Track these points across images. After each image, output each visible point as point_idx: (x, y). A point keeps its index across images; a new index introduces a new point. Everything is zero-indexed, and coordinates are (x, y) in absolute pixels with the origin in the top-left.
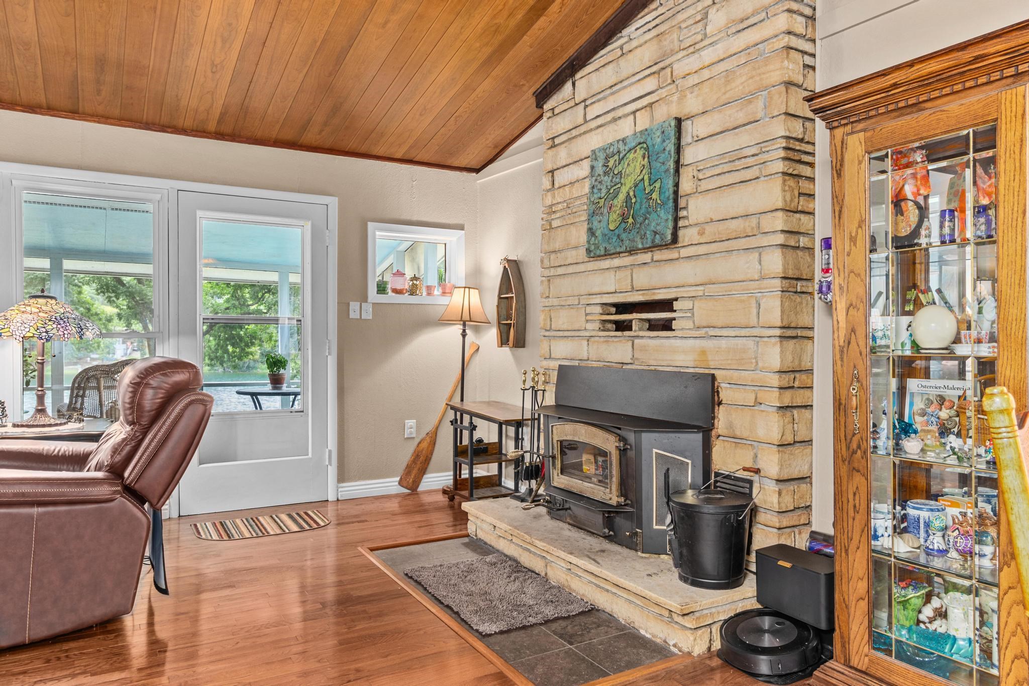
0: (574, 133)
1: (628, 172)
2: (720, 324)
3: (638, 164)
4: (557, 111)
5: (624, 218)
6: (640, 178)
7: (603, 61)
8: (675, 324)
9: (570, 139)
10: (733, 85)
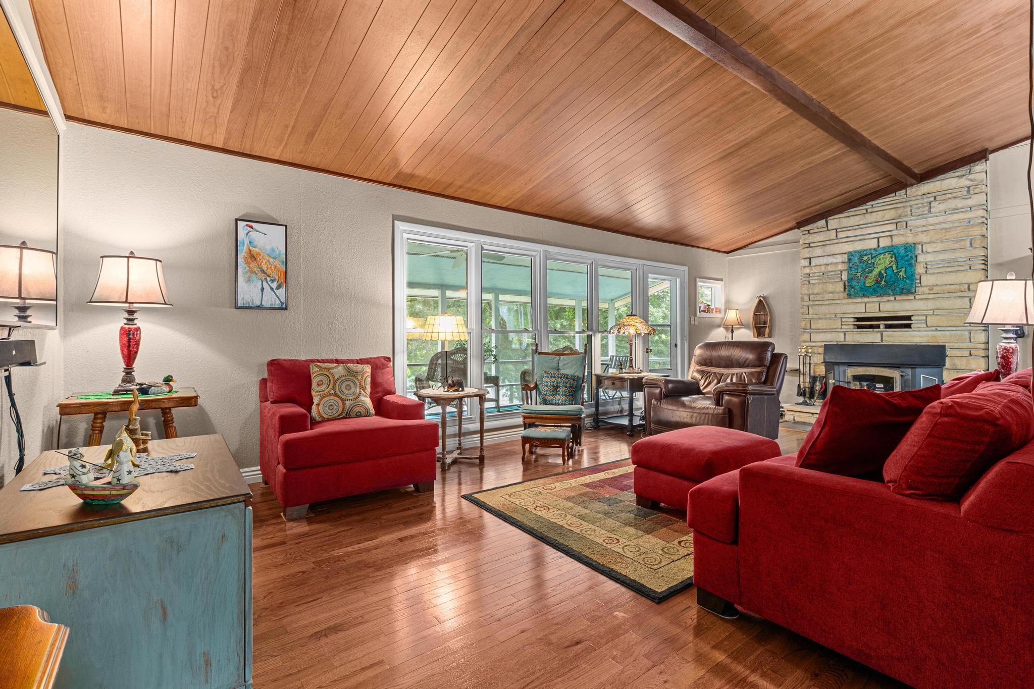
0: (828, 242)
1: (879, 262)
2: (944, 325)
3: (887, 260)
4: (811, 232)
5: (877, 282)
6: (890, 265)
7: (851, 214)
8: (912, 326)
9: (823, 245)
10: (950, 233)
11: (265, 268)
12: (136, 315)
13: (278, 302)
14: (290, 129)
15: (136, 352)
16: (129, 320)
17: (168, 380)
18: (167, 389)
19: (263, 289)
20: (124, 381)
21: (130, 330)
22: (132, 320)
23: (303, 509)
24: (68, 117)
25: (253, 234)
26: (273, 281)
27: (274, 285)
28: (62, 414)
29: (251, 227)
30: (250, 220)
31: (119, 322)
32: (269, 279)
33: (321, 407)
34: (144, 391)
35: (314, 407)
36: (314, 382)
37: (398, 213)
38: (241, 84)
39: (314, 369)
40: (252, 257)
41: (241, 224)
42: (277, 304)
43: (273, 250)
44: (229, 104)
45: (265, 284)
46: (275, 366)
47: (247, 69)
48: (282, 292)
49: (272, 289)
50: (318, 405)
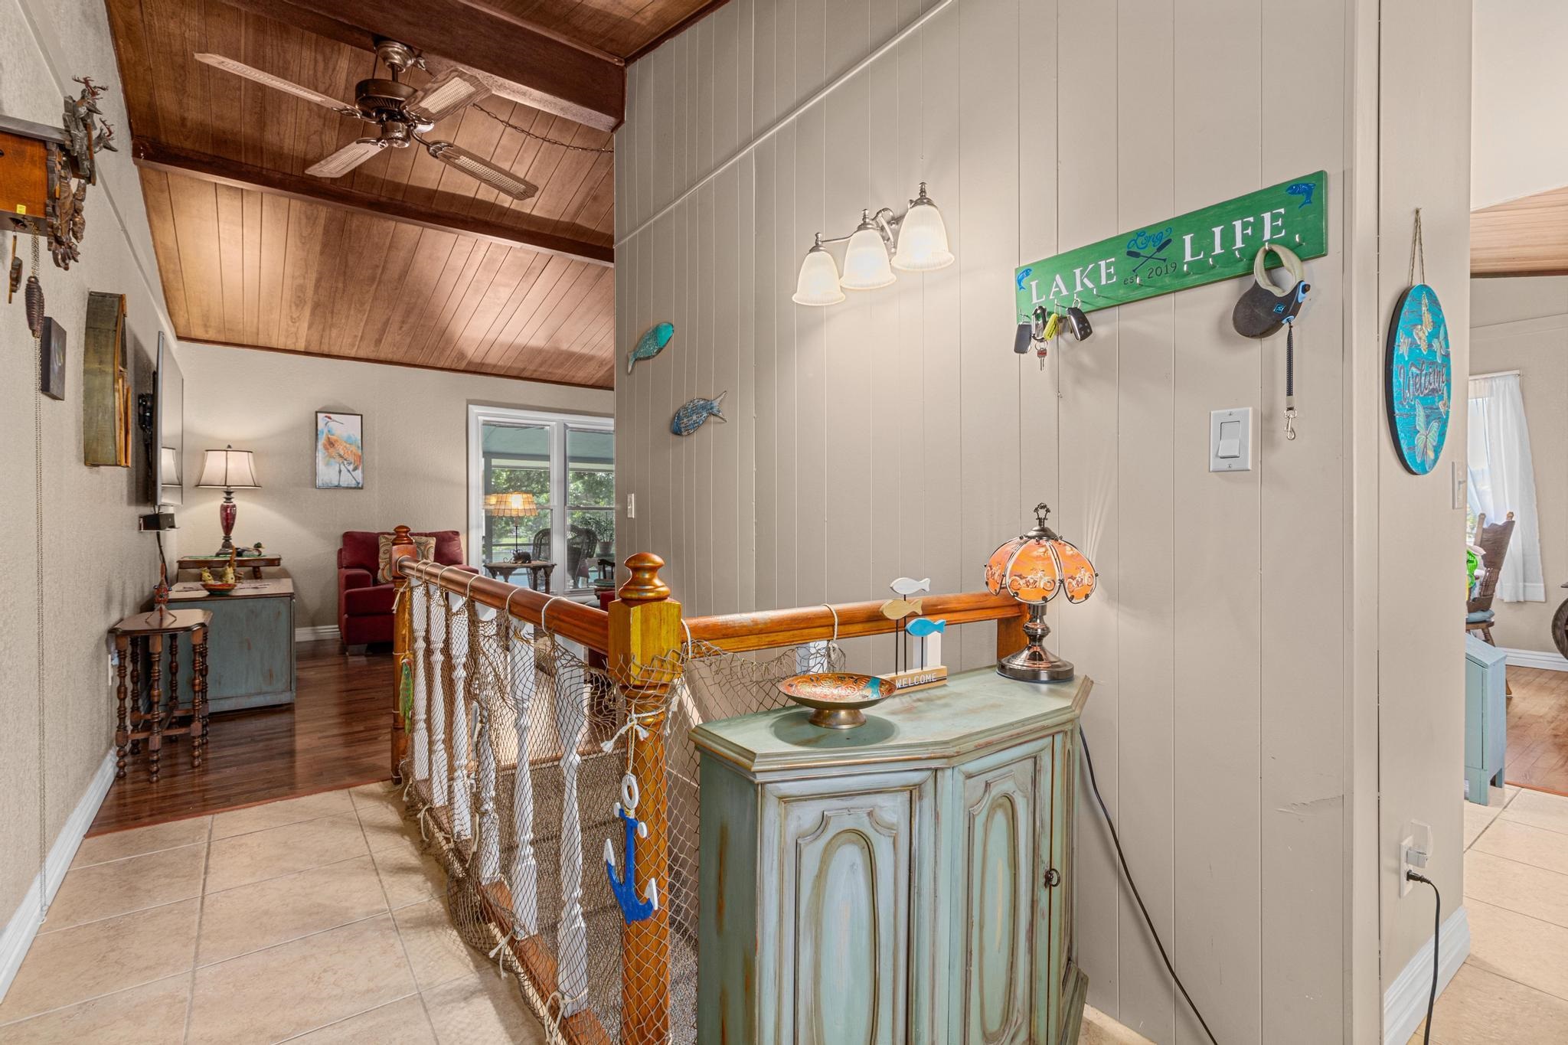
11: (342, 453)
12: (232, 495)
13: (354, 482)
14: (359, 339)
15: (233, 524)
16: (227, 499)
17: (258, 546)
18: (257, 553)
19: (340, 471)
20: (224, 546)
21: (228, 507)
22: (230, 499)
23: (363, 647)
24: (179, 338)
25: (331, 424)
26: (350, 464)
27: (351, 468)
28: (180, 568)
29: (330, 418)
30: (328, 411)
31: (220, 501)
32: (345, 462)
33: (385, 571)
34: (240, 553)
35: (380, 571)
36: (382, 550)
37: (471, 397)
38: (313, 313)
39: (382, 540)
40: (331, 443)
41: (320, 416)
42: (353, 484)
43: (349, 437)
44: (306, 325)
45: (342, 466)
46: (348, 537)
47: (316, 306)
48: (358, 474)
49: (349, 471)
50: (383, 569)
